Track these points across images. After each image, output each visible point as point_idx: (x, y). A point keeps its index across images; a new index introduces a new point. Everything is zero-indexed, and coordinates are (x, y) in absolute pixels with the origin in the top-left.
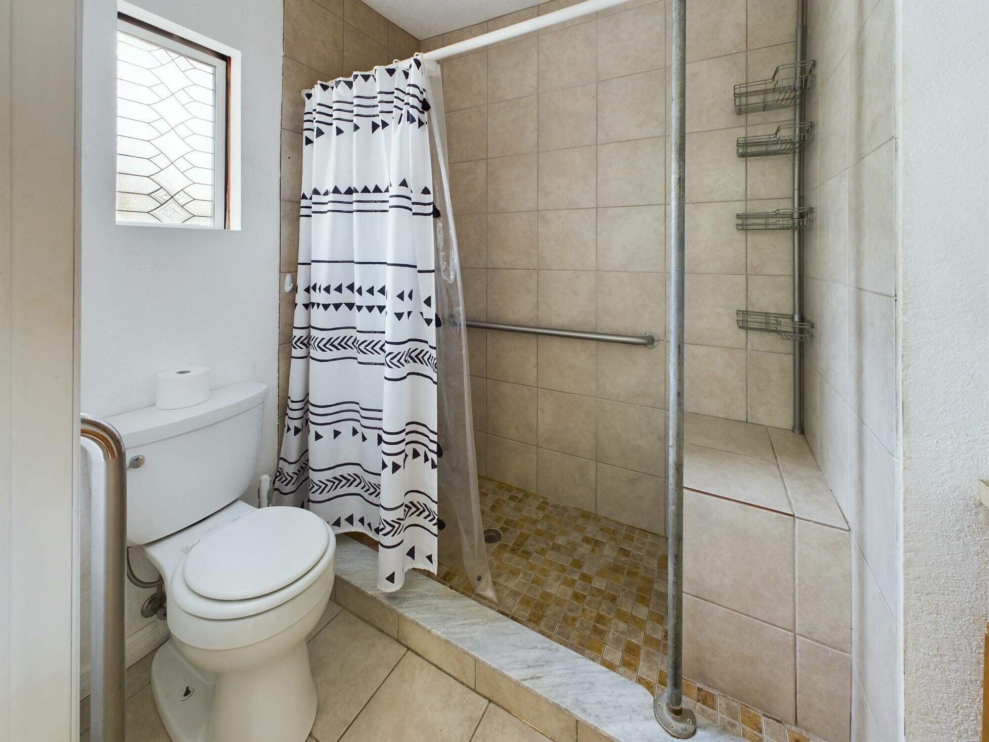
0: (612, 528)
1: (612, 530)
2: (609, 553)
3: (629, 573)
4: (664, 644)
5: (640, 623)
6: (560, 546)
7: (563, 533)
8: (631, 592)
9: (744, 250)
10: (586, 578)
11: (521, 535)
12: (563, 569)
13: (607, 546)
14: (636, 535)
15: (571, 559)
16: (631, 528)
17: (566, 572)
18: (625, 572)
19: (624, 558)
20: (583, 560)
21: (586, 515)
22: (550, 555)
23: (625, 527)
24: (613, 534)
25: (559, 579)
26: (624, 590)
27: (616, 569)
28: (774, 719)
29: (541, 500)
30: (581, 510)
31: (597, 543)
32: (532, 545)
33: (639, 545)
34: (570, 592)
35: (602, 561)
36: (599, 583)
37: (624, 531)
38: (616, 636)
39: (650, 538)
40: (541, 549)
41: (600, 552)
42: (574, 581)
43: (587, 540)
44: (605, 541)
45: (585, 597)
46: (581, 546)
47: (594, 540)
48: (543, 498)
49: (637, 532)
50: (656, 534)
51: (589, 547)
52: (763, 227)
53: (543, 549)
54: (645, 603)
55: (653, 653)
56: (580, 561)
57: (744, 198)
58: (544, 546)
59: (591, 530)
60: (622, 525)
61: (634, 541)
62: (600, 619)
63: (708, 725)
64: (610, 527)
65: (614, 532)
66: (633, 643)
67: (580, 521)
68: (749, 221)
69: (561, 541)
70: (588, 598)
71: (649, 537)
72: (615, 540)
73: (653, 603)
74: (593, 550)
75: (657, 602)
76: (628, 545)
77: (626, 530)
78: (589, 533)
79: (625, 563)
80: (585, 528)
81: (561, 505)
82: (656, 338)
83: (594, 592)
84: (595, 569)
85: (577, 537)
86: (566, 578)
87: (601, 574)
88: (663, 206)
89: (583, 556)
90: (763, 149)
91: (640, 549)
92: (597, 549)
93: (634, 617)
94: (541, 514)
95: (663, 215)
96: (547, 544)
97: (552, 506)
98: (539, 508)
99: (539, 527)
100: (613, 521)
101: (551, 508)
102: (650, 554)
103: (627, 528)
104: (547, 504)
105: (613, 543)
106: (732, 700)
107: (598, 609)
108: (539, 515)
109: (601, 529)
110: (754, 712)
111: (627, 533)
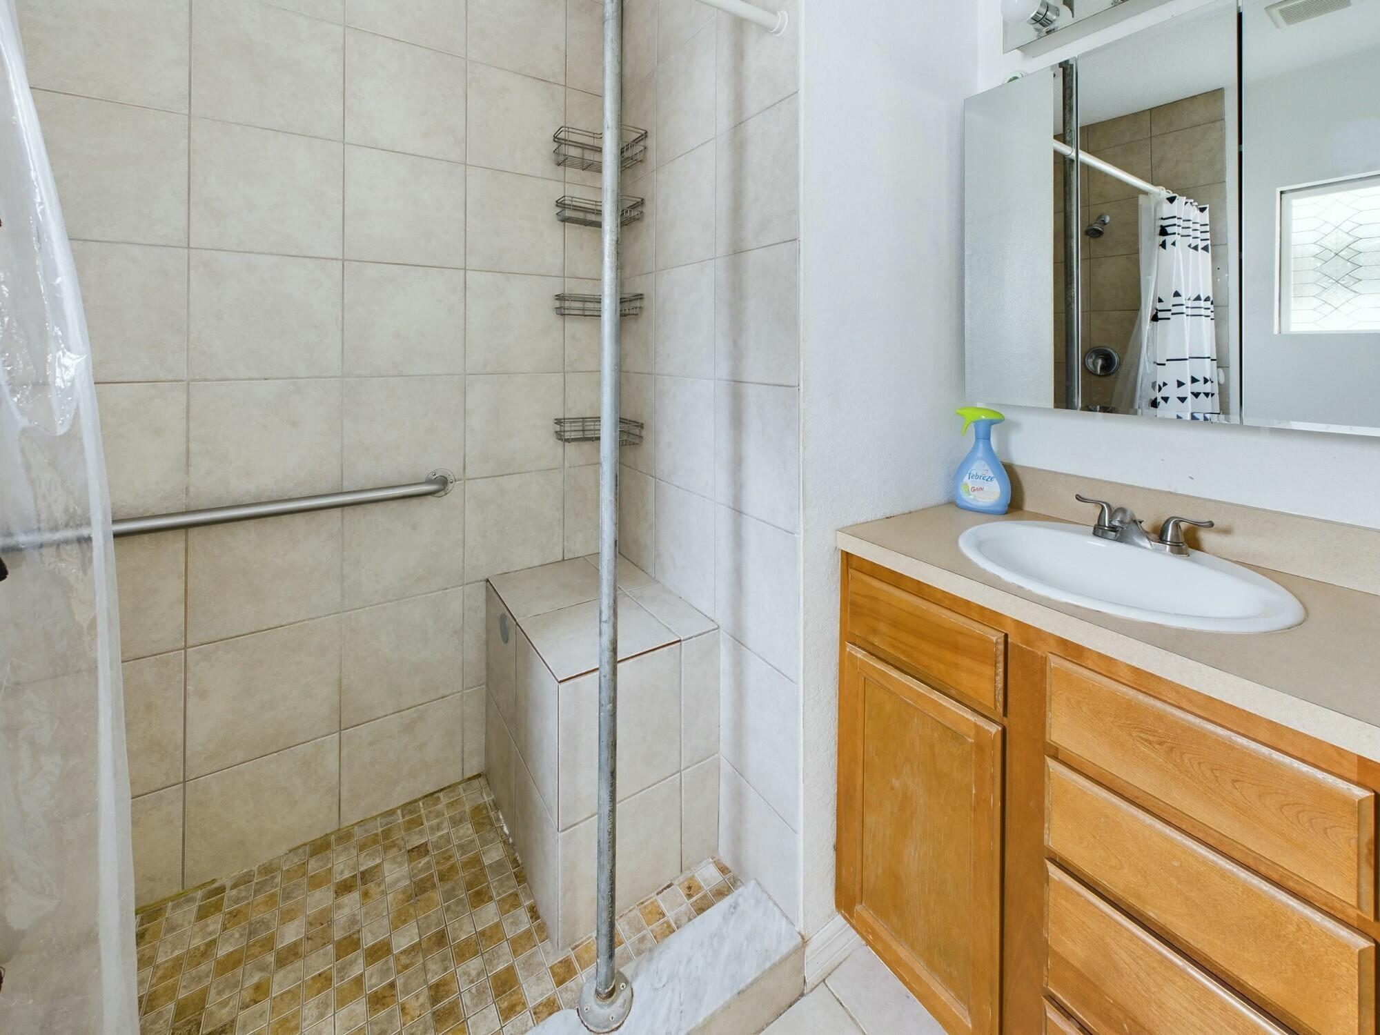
0: (380, 830)
1: (380, 834)
2: (396, 873)
3: (442, 878)
4: (536, 928)
5: (491, 935)
6: (295, 945)
7: (288, 916)
8: (460, 901)
9: (561, 341)
10: (379, 952)
11: (180, 1012)
12: (324, 980)
13: (386, 866)
14: (423, 811)
15: (330, 947)
16: (409, 807)
17: (335, 980)
18: (436, 879)
19: (423, 861)
20: (356, 928)
21: (320, 847)
22: (281, 983)
23: (399, 812)
24: (384, 840)
25: (326, 1006)
26: (448, 909)
27: (421, 888)
28: (665, 889)
29: (199, 894)
30: (305, 845)
31: (365, 876)
32: (224, 1004)
33: (434, 822)
34: (359, 1007)
35: (390, 897)
36: (404, 940)
37: (401, 820)
38: (474, 991)
39: (444, 799)
40: (251, 991)
41: (379, 885)
42: (359, 981)
43: (345, 888)
44: (378, 861)
45: (392, 985)
46: (339, 907)
47: (359, 876)
48: (199, 887)
49: (421, 805)
50: (449, 787)
51: (356, 895)
52: (580, 312)
53: (257, 987)
54: (486, 899)
55: (531, 956)
56: (350, 936)
57: (561, 274)
58: (256, 979)
59: (342, 865)
60: (391, 813)
61: (425, 822)
62: (437, 992)
63: (637, 968)
64: (375, 832)
65: (386, 834)
66: (501, 972)
67: (314, 866)
68: (567, 304)
69: (291, 933)
70: (399, 983)
71: (442, 797)
72: (395, 846)
73: (495, 888)
74: (366, 895)
75: (498, 880)
76: (417, 837)
77: (403, 816)
78: (342, 872)
79: (428, 867)
80: (330, 869)
81: (255, 868)
82: (450, 478)
83: (404, 960)
84: (386, 921)
85: (321, 898)
86: (339, 990)
87: (400, 920)
88: (462, 272)
89: (353, 921)
90: (580, 215)
91: (439, 827)
92: (371, 886)
93: (483, 933)
94: (214, 923)
95: (462, 285)
96: (263, 968)
97: (234, 886)
98: (203, 914)
99: (222, 951)
100: (375, 818)
101: (234, 892)
102: (456, 822)
103: (402, 812)
104: (222, 889)
105: (394, 852)
106: (630, 911)
107: (425, 981)
108: (211, 928)
109: (362, 847)
110: (649, 902)
111: (407, 818)
